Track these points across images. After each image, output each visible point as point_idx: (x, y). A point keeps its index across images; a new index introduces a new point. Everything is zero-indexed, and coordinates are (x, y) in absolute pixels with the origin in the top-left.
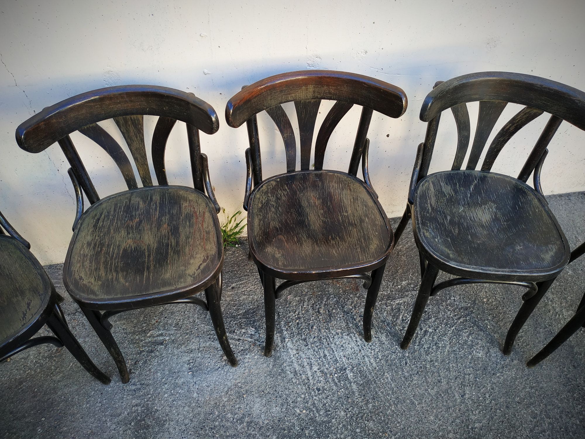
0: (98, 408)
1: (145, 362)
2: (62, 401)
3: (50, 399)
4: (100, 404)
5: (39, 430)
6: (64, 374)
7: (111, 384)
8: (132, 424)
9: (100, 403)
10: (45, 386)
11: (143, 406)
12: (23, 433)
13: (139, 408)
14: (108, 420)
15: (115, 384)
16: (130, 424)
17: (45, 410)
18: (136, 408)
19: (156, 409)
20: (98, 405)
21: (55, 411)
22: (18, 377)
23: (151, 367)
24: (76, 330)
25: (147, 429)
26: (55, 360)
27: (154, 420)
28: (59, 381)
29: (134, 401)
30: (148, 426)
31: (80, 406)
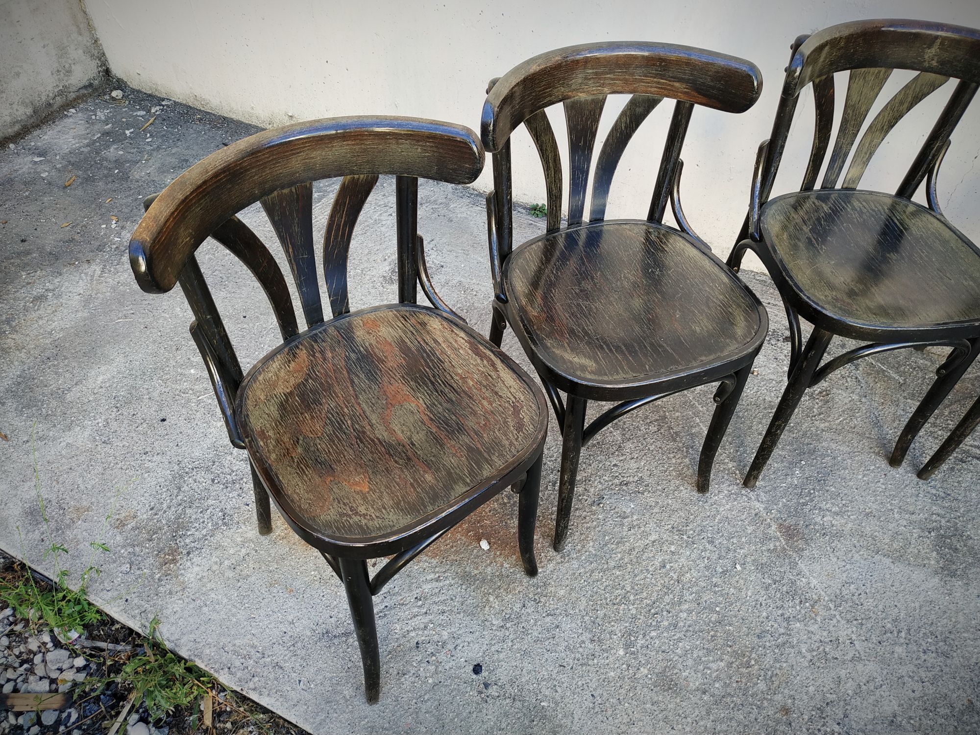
0: (881, 490)
1: (952, 469)
2: (828, 456)
3: (811, 444)
4: (884, 487)
5: (797, 472)
6: (830, 425)
7: (901, 470)
8: (932, 534)
9: (883, 484)
10: (804, 426)
11: (948, 522)
12: (776, 465)
13: (943, 521)
14: (896, 510)
15: (904, 473)
16: (930, 532)
17: (804, 454)
18: (938, 518)
19: (968, 535)
20: (879, 484)
21: (819, 463)
22: (768, 399)
23: (960, 479)
24: (847, 382)
25: (955, 552)
26: (818, 404)
27: (965, 546)
28: (823, 430)
29: (934, 508)
30: (956, 549)
31: (854, 473)
